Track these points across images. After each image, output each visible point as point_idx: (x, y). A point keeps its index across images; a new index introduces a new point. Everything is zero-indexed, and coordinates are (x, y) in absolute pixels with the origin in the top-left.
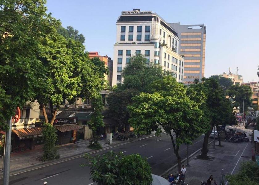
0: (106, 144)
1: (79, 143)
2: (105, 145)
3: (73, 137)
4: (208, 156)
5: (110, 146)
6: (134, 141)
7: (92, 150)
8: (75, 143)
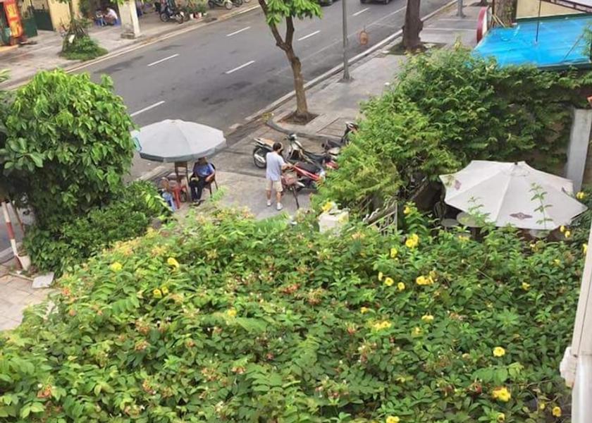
0: (123, 37)
1: (35, 43)
2: (120, 42)
3: (8, 26)
4: (422, 40)
5: (135, 43)
6: (219, 19)
7: (69, 61)
8: (22, 45)
